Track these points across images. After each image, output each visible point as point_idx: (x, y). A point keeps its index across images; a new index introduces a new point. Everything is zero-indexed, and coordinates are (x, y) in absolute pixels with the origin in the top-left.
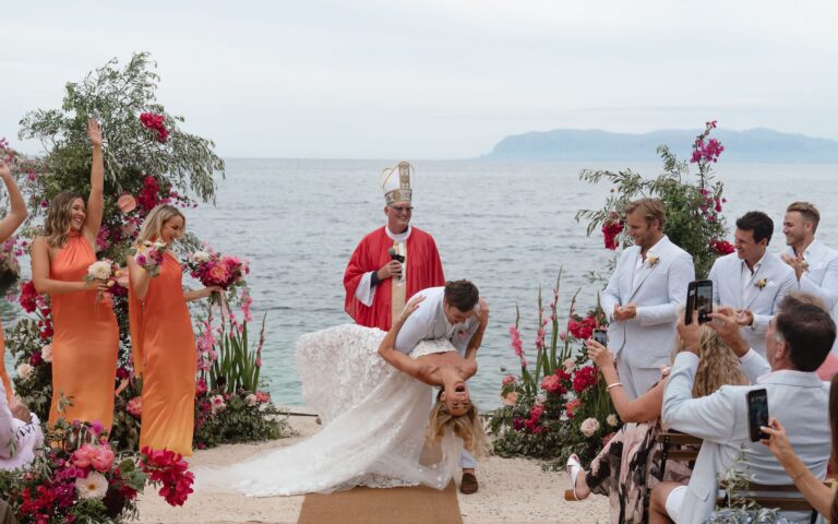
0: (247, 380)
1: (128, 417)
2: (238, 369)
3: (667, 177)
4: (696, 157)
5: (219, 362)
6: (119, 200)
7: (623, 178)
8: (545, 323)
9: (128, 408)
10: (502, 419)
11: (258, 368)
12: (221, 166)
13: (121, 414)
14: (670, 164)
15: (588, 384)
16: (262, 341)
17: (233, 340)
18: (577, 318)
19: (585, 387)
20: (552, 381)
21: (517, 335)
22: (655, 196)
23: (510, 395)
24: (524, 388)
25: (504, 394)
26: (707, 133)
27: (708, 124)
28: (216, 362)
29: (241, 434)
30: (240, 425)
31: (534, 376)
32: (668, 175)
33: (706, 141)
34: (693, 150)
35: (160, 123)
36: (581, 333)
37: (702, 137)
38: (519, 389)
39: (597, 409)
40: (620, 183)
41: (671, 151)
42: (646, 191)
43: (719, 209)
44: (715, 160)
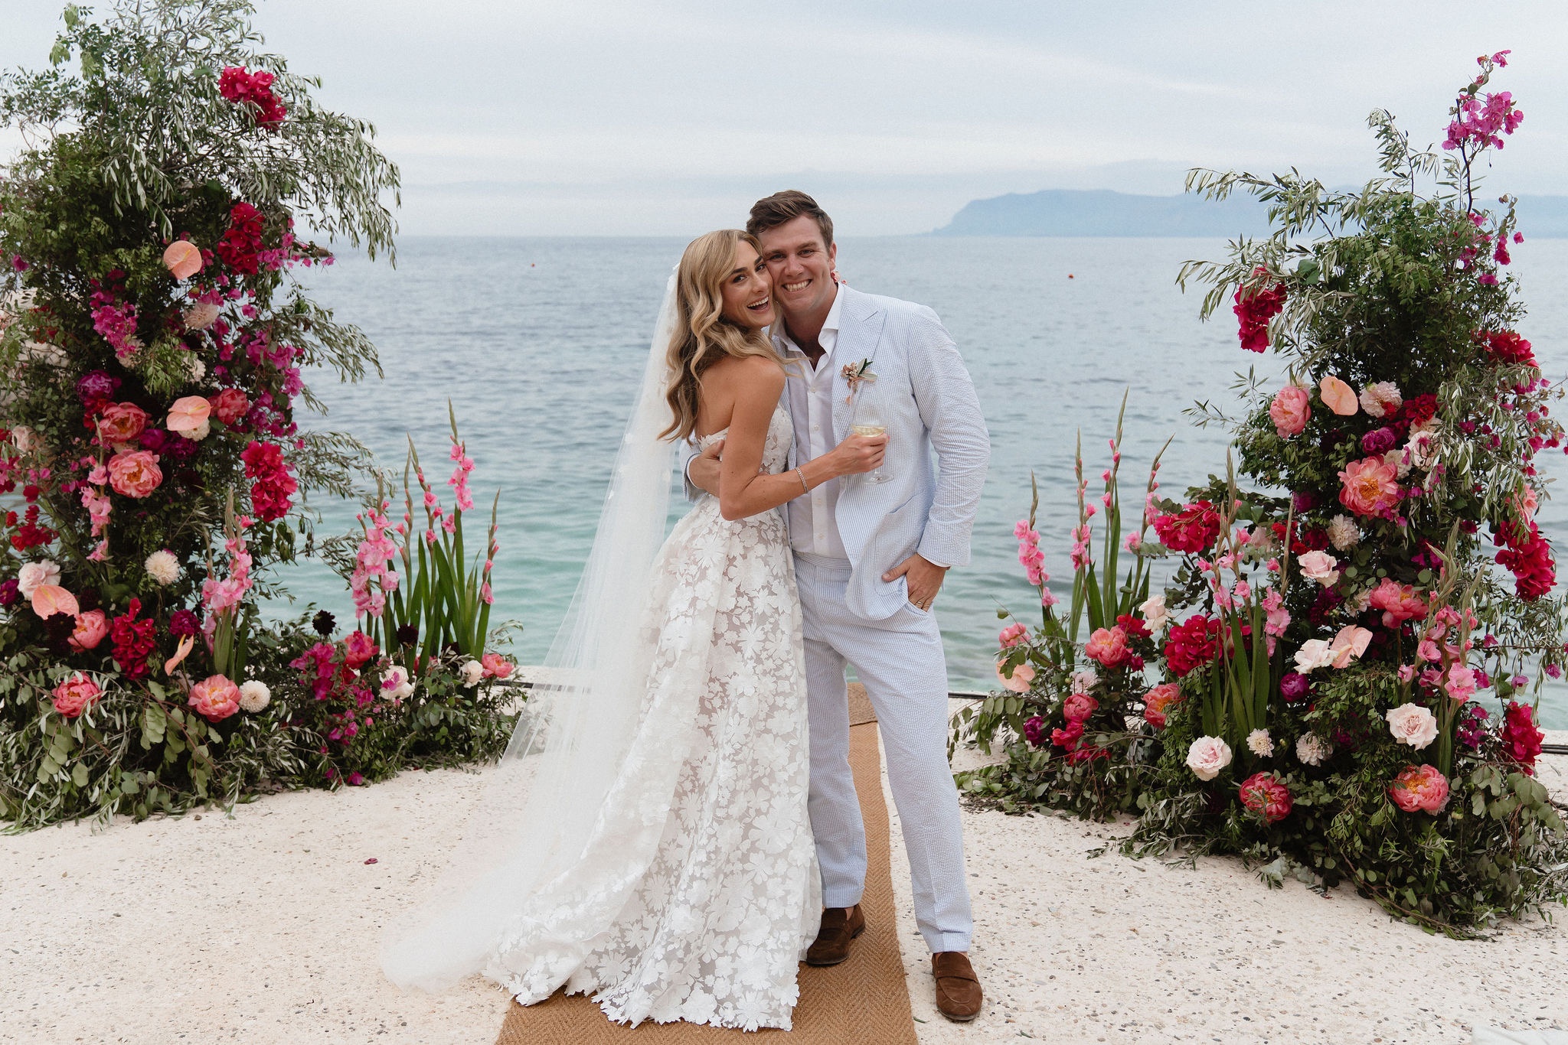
0: (464, 631)
1: (192, 719)
2: (445, 610)
3: (1385, 187)
4: (1456, 137)
5: (404, 595)
6: (167, 253)
7: (1282, 190)
8: (1092, 513)
9: (192, 701)
10: (998, 719)
11: (486, 606)
12: (393, 178)
13: (177, 713)
14: (1394, 154)
15: (1201, 657)
16: (491, 553)
17: (435, 548)
18: (1168, 505)
19: (1193, 665)
20: (1109, 640)
21: (1033, 542)
22: (1353, 229)
23: (1018, 670)
24: (1047, 653)
25: (1007, 670)
26: (1482, 80)
27: (1480, 60)
28: (397, 594)
29: (447, 747)
30: (444, 730)
31: (1066, 626)
32: (1388, 183)
33: (1481, 97)
34: (1448, 120)
35: (266, 88)
36: (1182, 538)
37: (1473, 89)
38: (1036, 655)
39: (1222, 716)
40: (1272, 202)
41: (1397, 126)
42: (1333, 217)
43: (1503, 257)
44: (1500, 144)
